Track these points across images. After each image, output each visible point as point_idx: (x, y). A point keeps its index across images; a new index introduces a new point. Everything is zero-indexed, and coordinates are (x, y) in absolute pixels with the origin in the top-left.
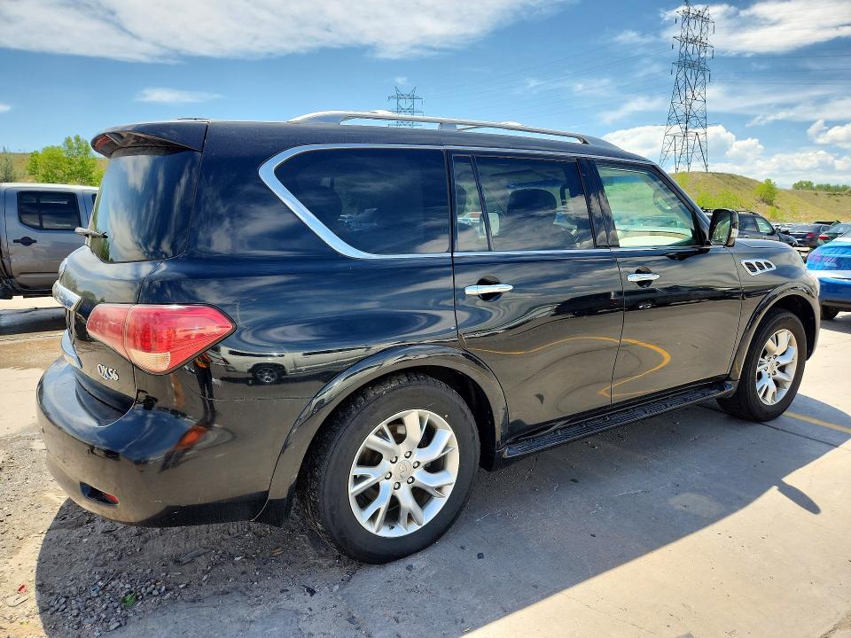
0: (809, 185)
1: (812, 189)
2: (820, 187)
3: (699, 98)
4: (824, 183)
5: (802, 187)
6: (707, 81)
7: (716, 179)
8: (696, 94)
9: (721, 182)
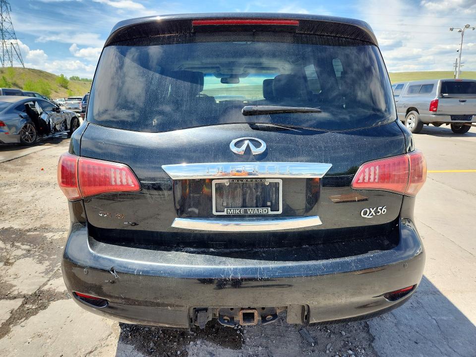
0: (77, 78)
1: (79, 80)
2: (83, 80)
3: (6, 20)
4: (85, 78)
5: (74, 79)
6: (9, 10)
7: (32, 73)
8: (4, 18)
9: (35, 74)
